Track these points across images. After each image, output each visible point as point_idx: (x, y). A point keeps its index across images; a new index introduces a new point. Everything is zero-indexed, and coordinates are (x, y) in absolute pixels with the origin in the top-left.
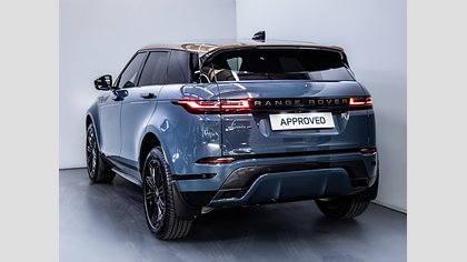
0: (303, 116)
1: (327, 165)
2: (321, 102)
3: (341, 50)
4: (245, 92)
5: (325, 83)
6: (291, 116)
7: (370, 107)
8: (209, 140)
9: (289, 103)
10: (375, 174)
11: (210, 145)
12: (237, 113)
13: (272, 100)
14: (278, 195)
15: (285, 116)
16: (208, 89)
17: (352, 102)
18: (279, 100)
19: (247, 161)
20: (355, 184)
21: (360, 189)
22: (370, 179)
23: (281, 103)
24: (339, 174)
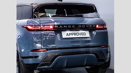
0: (76, 32)
1: (88, 53)
2: (84, 26)
3: (94, 5)
4: (54, 22)
5: (89, 19)
6: (71, 32)
7: (106, 29)
8: (37, 43)
9: (70, 27)
10: (108, 56)
11: (37, 45)
12: (49, 31)
13: (63, 25)
14: (65, 65)
15: (68, 32)
16: (37, 21)
17: (97, 26)
18: (65, 25)
19: (52, 51)
20: (99, 61)
21: (101, 63)
22: (106, 58)
23: (66, 27)
24: (92, 56)
